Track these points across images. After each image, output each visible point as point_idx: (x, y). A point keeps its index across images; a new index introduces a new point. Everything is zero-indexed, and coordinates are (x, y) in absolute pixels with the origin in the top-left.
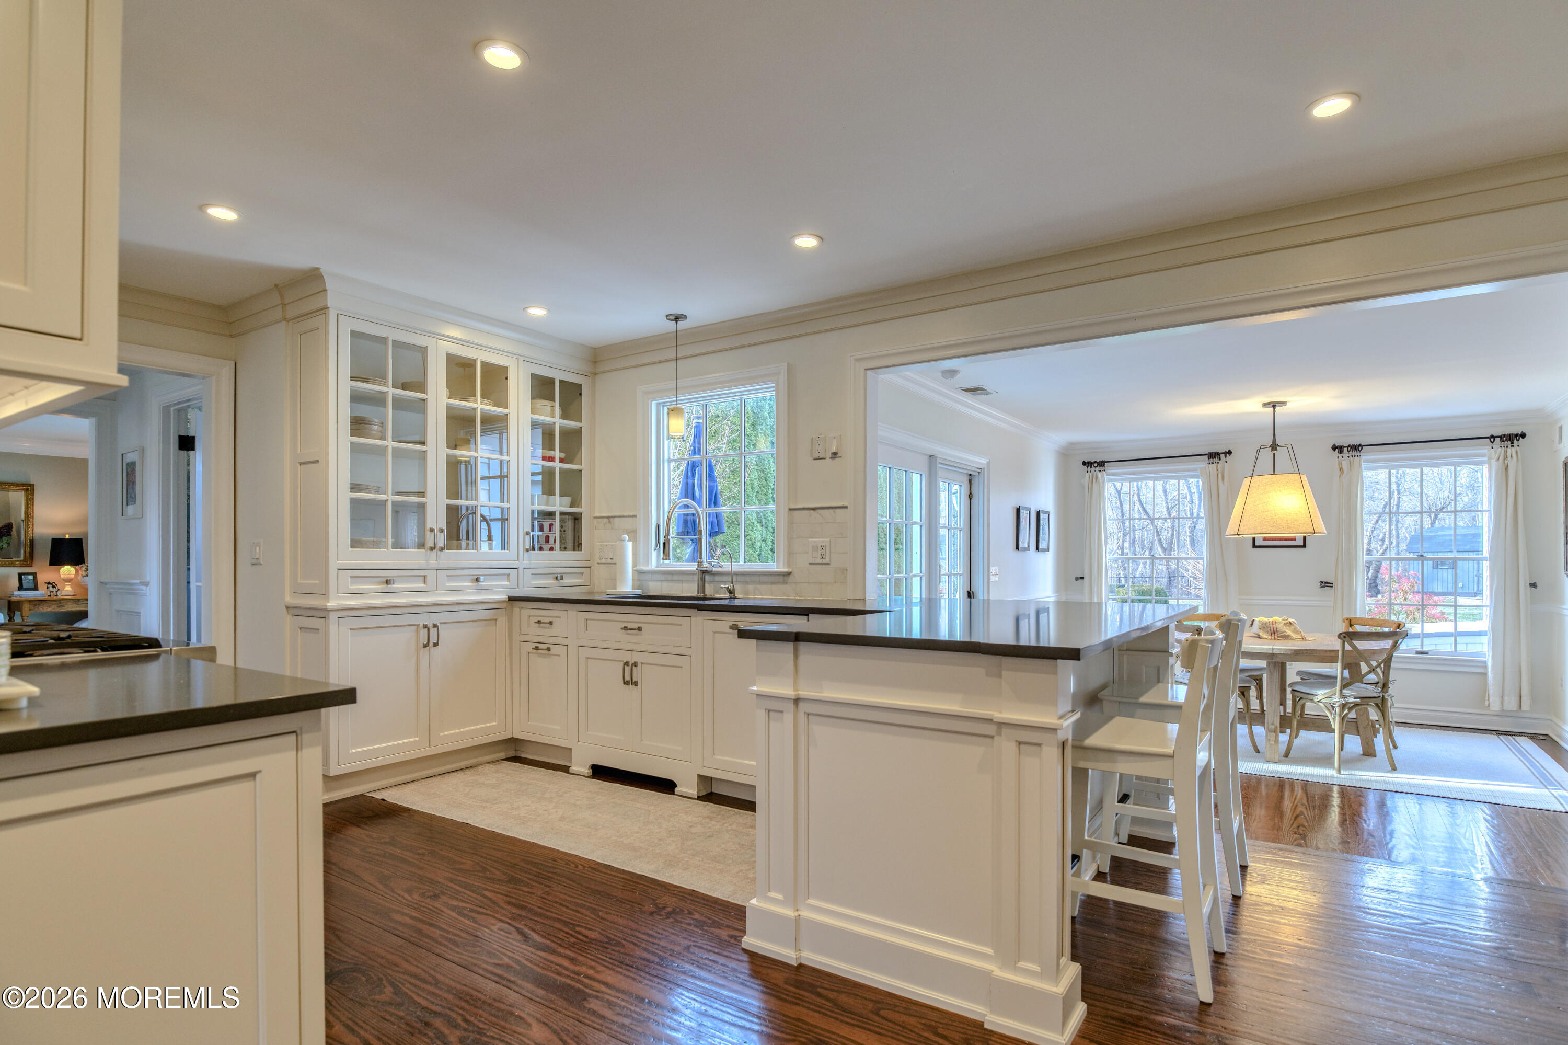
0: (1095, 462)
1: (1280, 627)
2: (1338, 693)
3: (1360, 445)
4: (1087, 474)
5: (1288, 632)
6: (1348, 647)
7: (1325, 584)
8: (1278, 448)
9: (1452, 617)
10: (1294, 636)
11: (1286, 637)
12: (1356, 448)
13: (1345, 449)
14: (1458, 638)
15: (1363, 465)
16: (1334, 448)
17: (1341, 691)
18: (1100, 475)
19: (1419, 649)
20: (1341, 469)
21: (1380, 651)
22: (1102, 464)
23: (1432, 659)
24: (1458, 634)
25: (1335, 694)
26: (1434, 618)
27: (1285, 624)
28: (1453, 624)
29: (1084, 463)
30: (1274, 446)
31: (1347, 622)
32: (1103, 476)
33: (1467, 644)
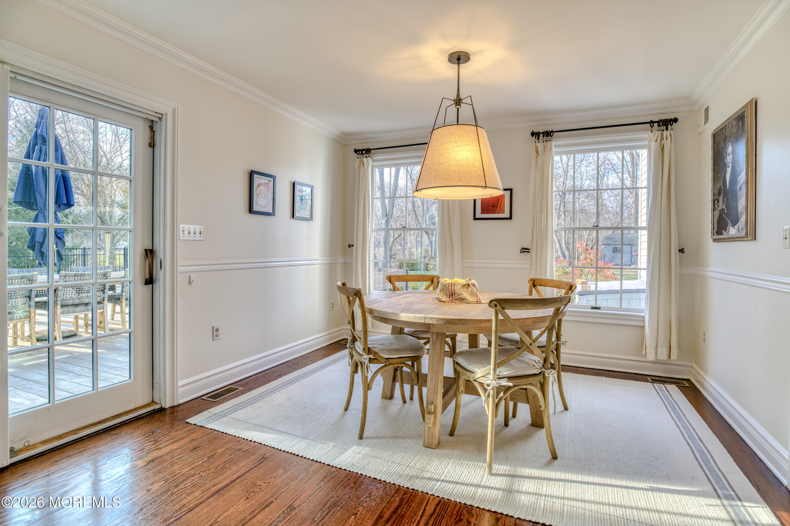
0: (363, 150)
1: (457, 289)
2: (492, 372)
3: (552, 131)
4: (358, 160)
5: (465, 294)
6: (500, 317)
7: (525, 250)
8: (462, 104)
9: (619, 277)
10: (470, 298)
11: (462, 300)
12: (548, 134)
13: (541, 135)
14: (623, 295)
15: (554, 150)
16: (533, 134)
17: (495, 370)
18: (365, 160)
19: (594, 305)
20: (537, 152)
21: (542, 319)
22: (368, 151)
23: (603, 314)
24: (622, 292)
25: (489, 374)
26: (607, 278)
27: (464, 286)
28: (619, 282)
29: (356, 151)
30: (458, 102)
31: (531, 282)
32: (368, 161)
33: (629, 299)
